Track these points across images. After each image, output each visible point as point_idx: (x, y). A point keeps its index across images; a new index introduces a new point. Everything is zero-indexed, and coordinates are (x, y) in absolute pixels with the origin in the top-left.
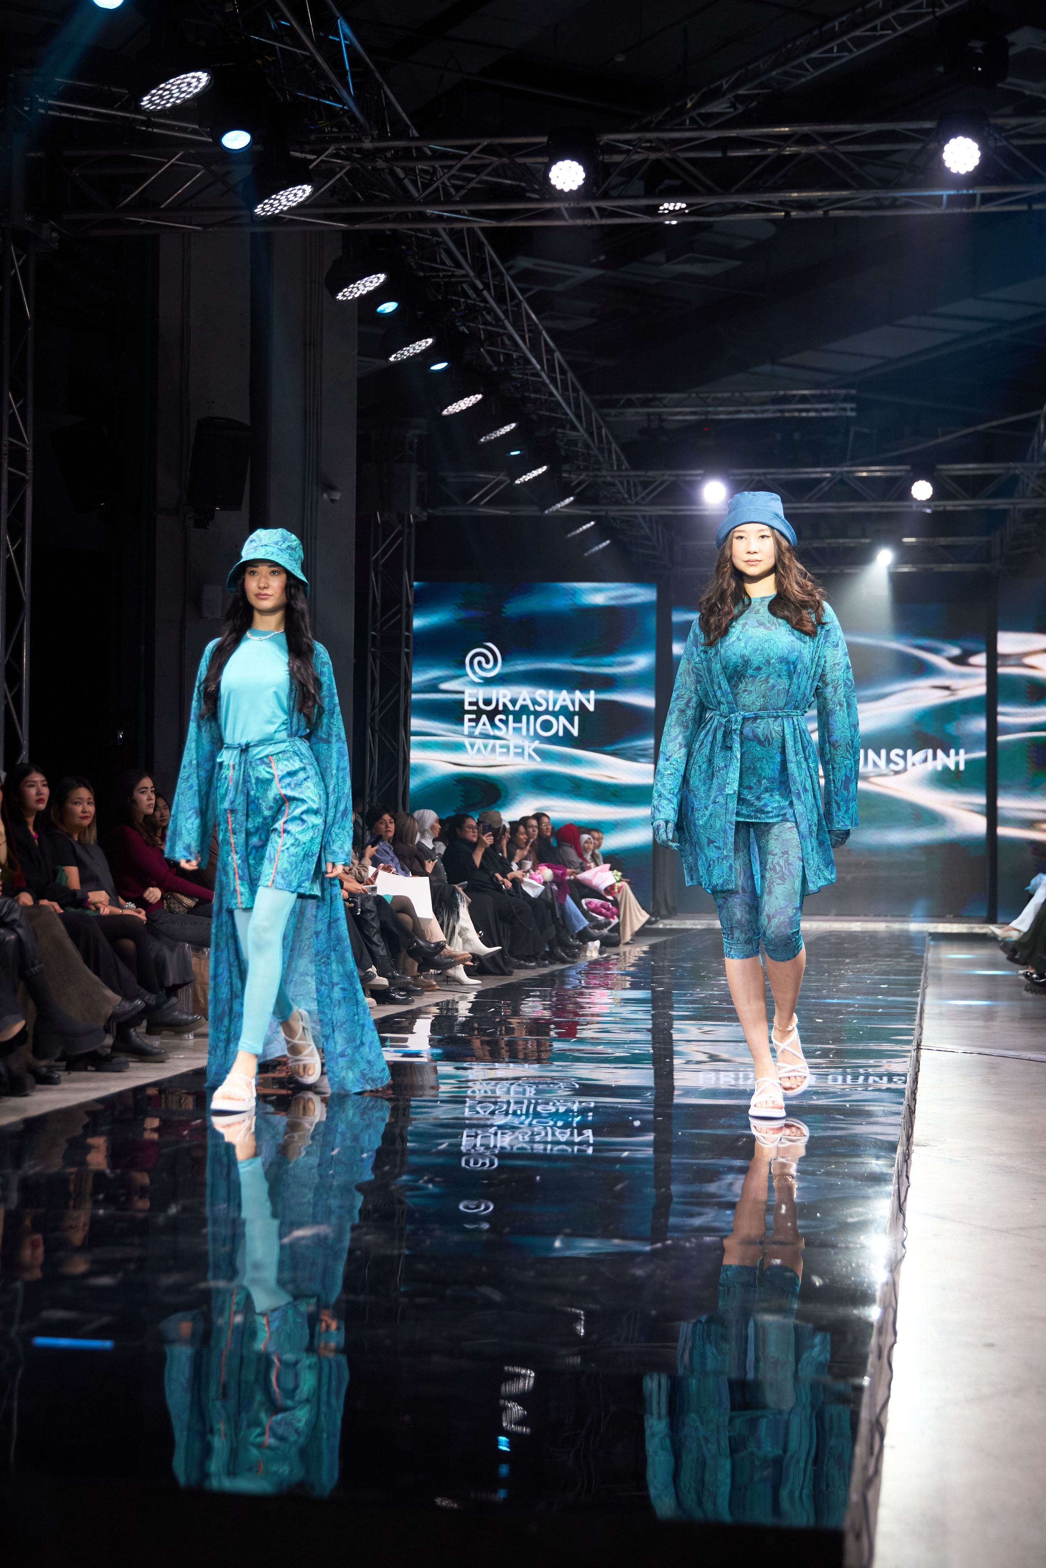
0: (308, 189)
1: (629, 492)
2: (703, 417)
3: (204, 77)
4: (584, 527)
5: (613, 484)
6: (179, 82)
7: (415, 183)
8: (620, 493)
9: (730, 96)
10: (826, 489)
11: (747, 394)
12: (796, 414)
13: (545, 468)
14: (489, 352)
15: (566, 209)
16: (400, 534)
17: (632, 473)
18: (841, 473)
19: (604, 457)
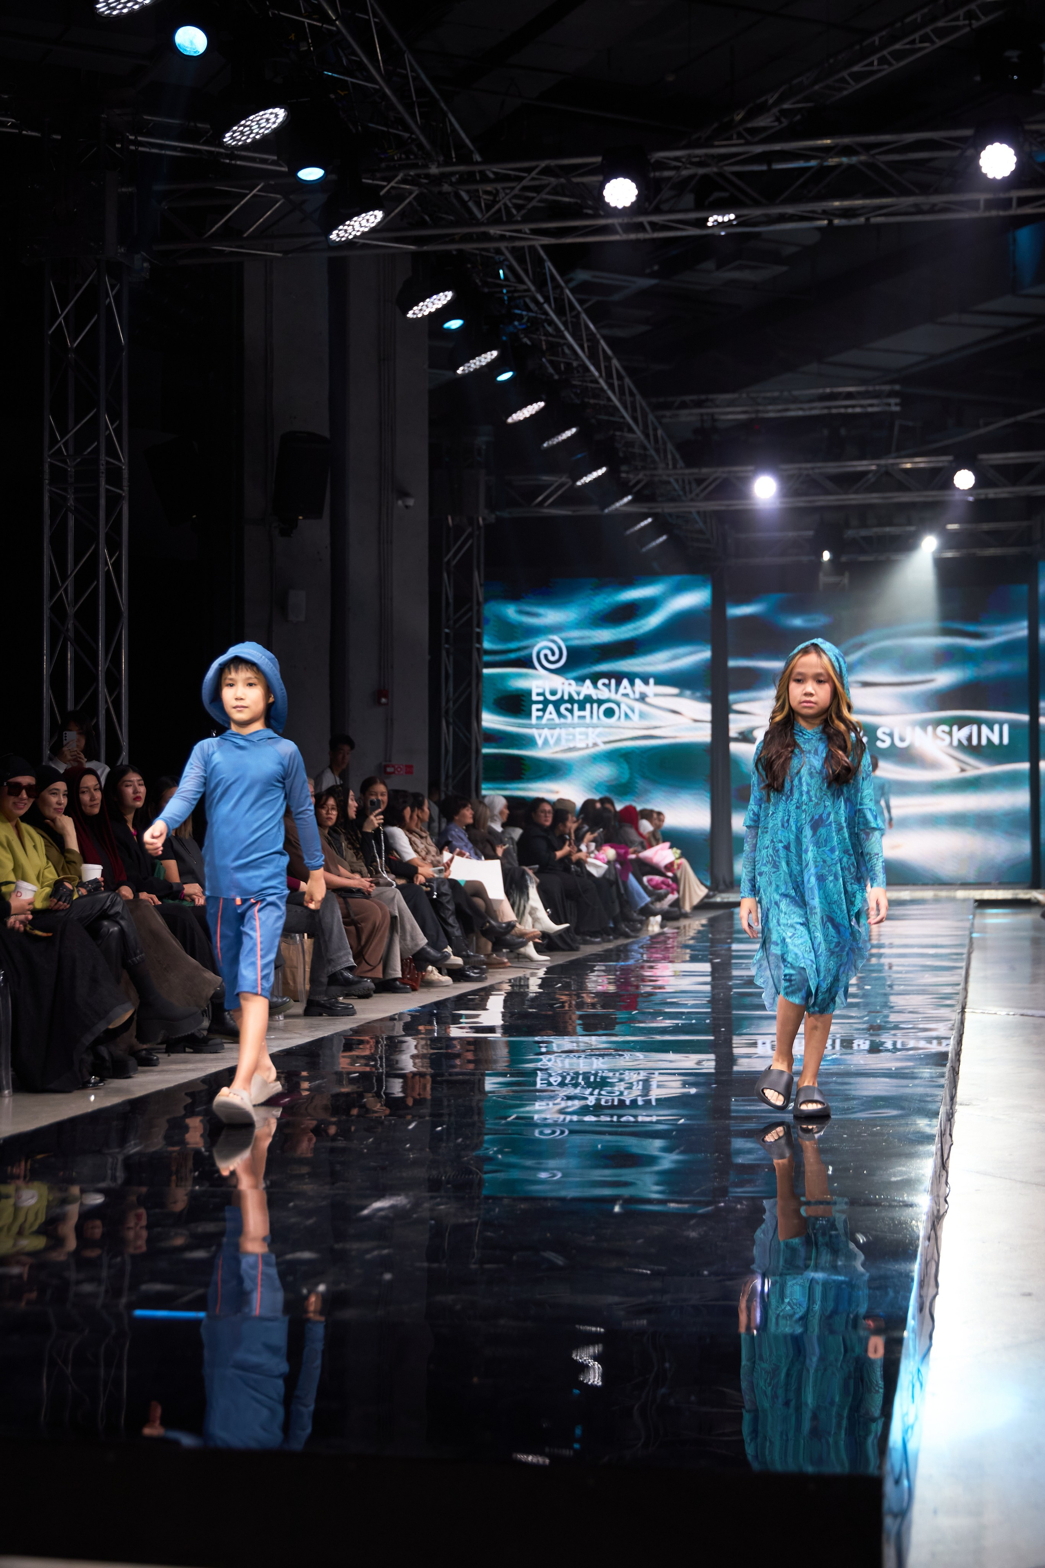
0: (379, 214)
1: (684, 489)
2: (753, 416)
3: (281, 113)
4: (643, 524)
5: (669, 483)
6: (258, 118)
7: (478, 205)
8: (675, 490)
9: (775, 110)
10: (873, 480)
11: (796, 393)
12: (842, 410)
13: (604, 470)
14: (551, 362)
15: (621, 225)
16: (470, 536)
17: (687, 471)
18: (886, 466)
19: (660, 457)
